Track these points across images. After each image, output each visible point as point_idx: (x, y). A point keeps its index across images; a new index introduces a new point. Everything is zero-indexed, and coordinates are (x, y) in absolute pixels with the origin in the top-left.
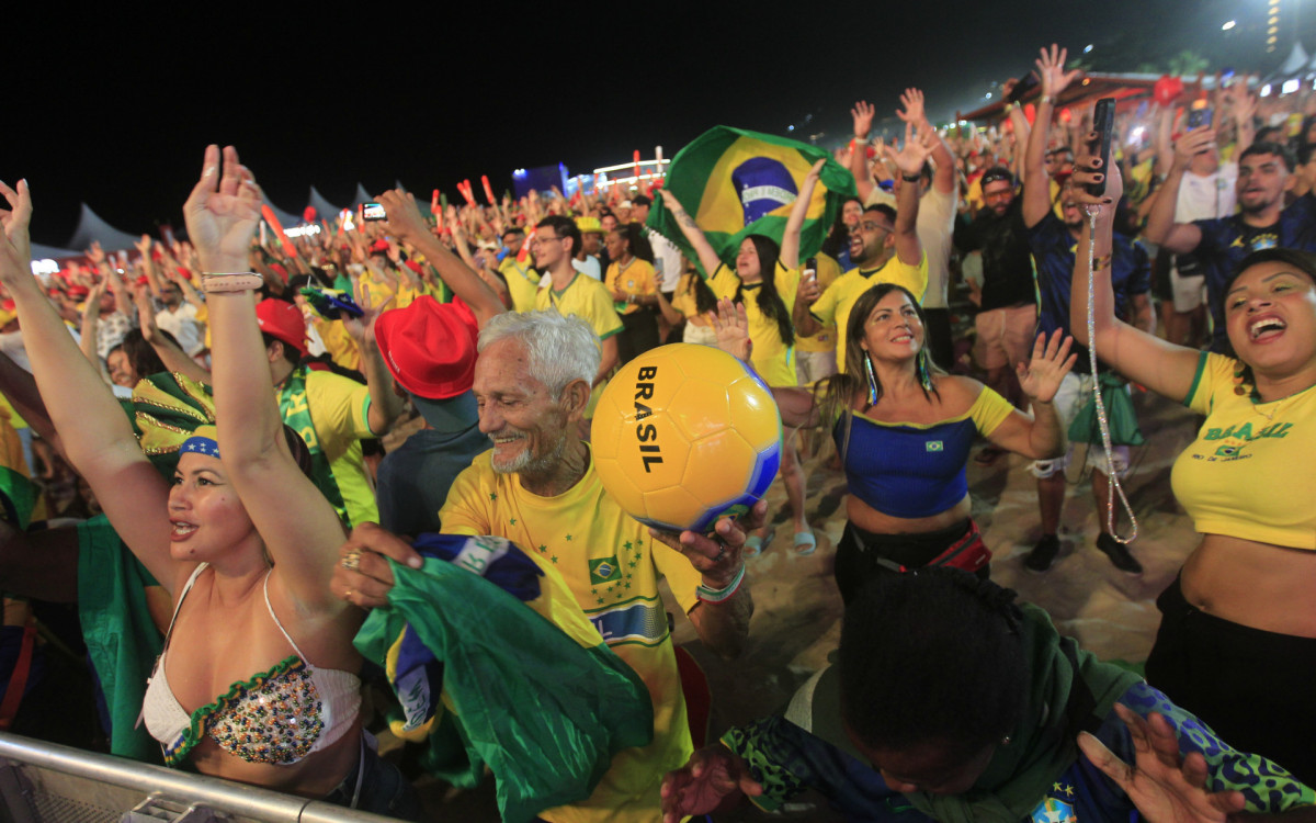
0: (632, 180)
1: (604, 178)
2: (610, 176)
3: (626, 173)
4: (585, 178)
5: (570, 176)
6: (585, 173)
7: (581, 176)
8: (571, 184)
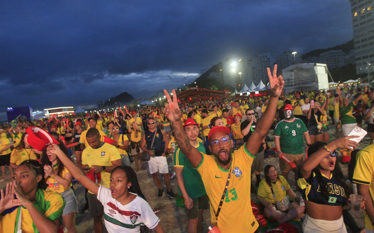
0: (59, 113)
1: (48, 112)
2: (50, 112)
3: (57, 111)
4: (39, 112)
5: (33, 112)
6: (39, 110)
7: (38, 111)
8: (34, 114)
